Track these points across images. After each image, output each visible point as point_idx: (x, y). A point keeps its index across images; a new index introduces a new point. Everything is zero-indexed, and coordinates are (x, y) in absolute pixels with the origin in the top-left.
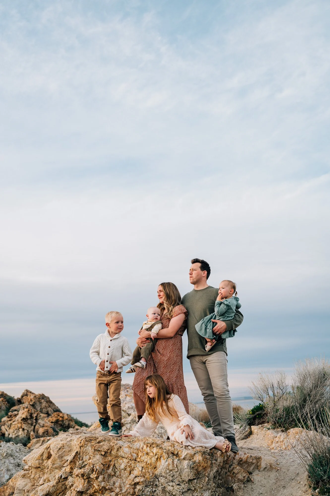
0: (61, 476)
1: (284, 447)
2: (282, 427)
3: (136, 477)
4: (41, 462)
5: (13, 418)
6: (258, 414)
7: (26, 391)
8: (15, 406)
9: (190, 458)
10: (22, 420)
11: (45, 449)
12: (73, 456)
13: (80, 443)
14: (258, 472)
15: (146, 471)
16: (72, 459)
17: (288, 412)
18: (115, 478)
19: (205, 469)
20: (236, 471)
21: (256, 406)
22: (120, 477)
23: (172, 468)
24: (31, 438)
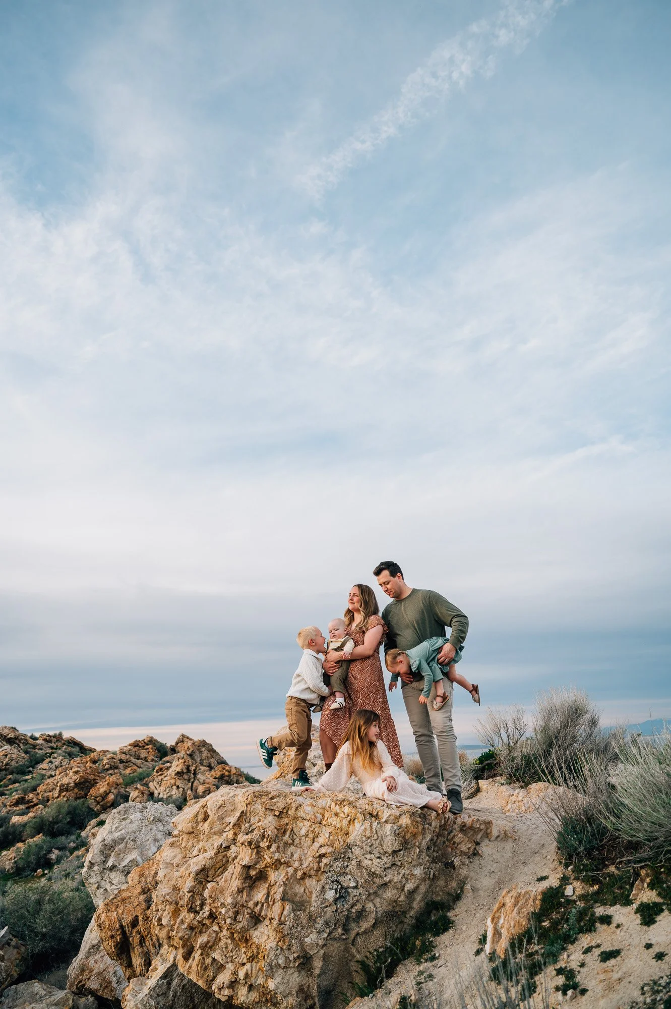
0: (222, 845)
1: (524, 809)
2: (520, 781)
3: (321, 846)
4: (195, 825)
5: (164, 772)
6: (487, 764)
7: (182, 736)
8: (167, 756)
9: (394, 821)
10: (176, 774)
11: (200, 808)
12: (237, 818)
13: (247, 799)
14: (488, 841)
15: (335, 838)
16: (236, 820)
17: (528, 761)
18: (294, 847)
19: (414, 836)
20: (457, 840)
21: (484, 753)
22: (299, 846)
23: (370, 834)
24: (188, 799)
